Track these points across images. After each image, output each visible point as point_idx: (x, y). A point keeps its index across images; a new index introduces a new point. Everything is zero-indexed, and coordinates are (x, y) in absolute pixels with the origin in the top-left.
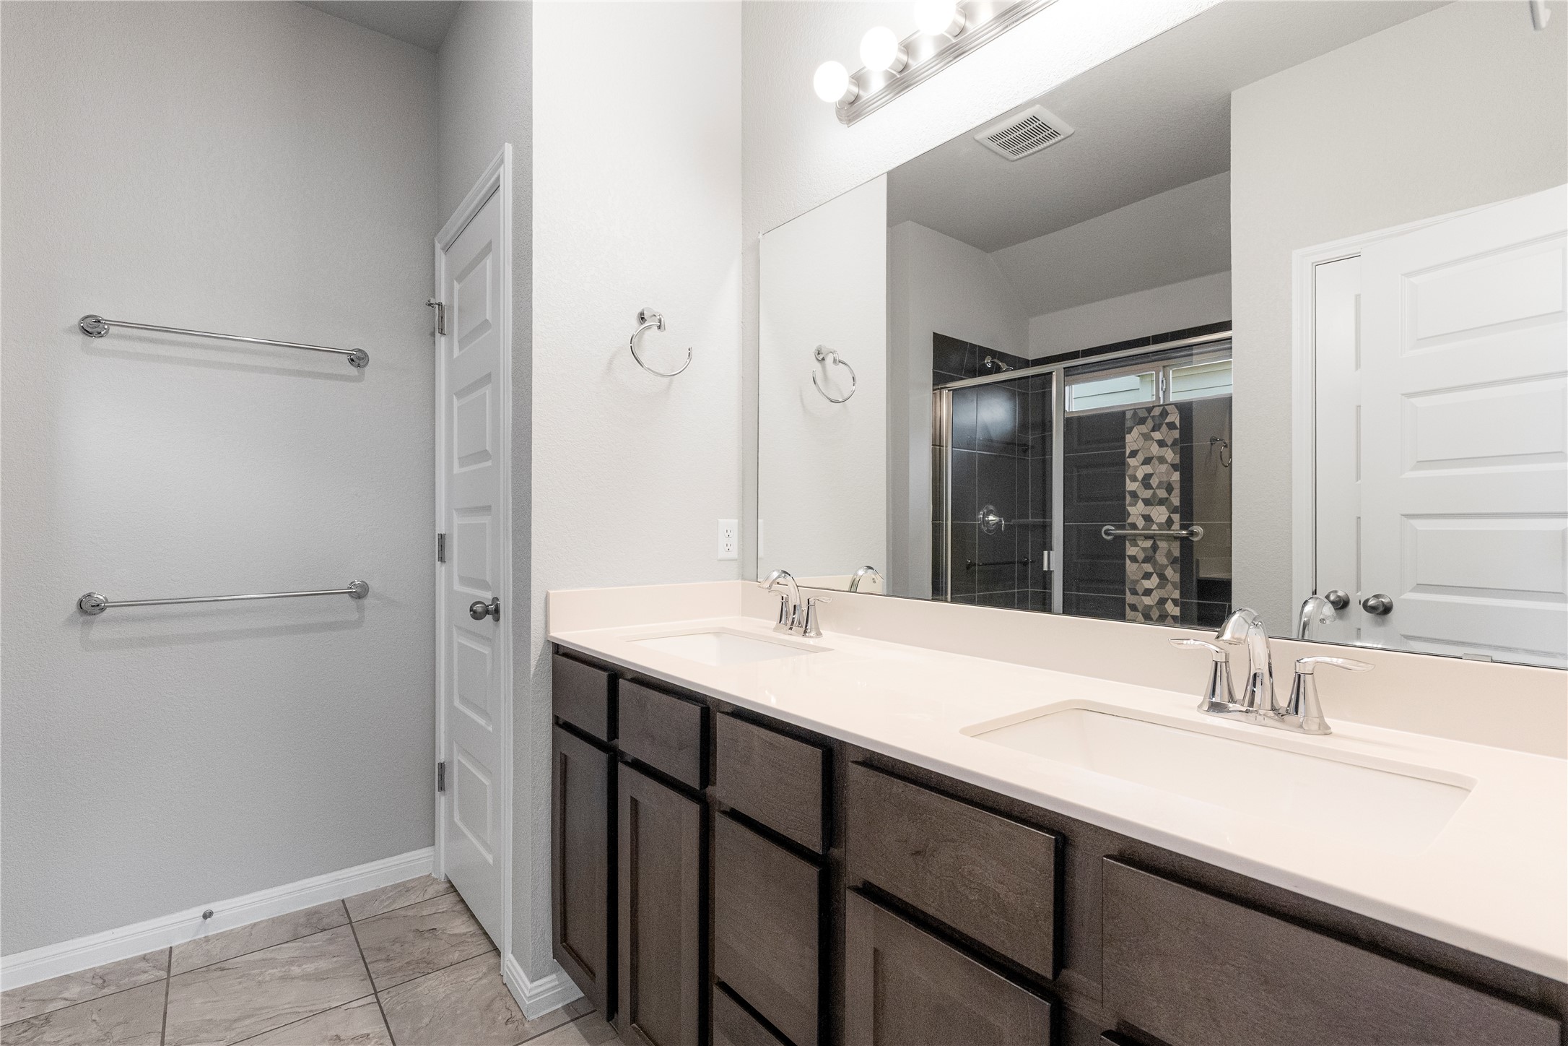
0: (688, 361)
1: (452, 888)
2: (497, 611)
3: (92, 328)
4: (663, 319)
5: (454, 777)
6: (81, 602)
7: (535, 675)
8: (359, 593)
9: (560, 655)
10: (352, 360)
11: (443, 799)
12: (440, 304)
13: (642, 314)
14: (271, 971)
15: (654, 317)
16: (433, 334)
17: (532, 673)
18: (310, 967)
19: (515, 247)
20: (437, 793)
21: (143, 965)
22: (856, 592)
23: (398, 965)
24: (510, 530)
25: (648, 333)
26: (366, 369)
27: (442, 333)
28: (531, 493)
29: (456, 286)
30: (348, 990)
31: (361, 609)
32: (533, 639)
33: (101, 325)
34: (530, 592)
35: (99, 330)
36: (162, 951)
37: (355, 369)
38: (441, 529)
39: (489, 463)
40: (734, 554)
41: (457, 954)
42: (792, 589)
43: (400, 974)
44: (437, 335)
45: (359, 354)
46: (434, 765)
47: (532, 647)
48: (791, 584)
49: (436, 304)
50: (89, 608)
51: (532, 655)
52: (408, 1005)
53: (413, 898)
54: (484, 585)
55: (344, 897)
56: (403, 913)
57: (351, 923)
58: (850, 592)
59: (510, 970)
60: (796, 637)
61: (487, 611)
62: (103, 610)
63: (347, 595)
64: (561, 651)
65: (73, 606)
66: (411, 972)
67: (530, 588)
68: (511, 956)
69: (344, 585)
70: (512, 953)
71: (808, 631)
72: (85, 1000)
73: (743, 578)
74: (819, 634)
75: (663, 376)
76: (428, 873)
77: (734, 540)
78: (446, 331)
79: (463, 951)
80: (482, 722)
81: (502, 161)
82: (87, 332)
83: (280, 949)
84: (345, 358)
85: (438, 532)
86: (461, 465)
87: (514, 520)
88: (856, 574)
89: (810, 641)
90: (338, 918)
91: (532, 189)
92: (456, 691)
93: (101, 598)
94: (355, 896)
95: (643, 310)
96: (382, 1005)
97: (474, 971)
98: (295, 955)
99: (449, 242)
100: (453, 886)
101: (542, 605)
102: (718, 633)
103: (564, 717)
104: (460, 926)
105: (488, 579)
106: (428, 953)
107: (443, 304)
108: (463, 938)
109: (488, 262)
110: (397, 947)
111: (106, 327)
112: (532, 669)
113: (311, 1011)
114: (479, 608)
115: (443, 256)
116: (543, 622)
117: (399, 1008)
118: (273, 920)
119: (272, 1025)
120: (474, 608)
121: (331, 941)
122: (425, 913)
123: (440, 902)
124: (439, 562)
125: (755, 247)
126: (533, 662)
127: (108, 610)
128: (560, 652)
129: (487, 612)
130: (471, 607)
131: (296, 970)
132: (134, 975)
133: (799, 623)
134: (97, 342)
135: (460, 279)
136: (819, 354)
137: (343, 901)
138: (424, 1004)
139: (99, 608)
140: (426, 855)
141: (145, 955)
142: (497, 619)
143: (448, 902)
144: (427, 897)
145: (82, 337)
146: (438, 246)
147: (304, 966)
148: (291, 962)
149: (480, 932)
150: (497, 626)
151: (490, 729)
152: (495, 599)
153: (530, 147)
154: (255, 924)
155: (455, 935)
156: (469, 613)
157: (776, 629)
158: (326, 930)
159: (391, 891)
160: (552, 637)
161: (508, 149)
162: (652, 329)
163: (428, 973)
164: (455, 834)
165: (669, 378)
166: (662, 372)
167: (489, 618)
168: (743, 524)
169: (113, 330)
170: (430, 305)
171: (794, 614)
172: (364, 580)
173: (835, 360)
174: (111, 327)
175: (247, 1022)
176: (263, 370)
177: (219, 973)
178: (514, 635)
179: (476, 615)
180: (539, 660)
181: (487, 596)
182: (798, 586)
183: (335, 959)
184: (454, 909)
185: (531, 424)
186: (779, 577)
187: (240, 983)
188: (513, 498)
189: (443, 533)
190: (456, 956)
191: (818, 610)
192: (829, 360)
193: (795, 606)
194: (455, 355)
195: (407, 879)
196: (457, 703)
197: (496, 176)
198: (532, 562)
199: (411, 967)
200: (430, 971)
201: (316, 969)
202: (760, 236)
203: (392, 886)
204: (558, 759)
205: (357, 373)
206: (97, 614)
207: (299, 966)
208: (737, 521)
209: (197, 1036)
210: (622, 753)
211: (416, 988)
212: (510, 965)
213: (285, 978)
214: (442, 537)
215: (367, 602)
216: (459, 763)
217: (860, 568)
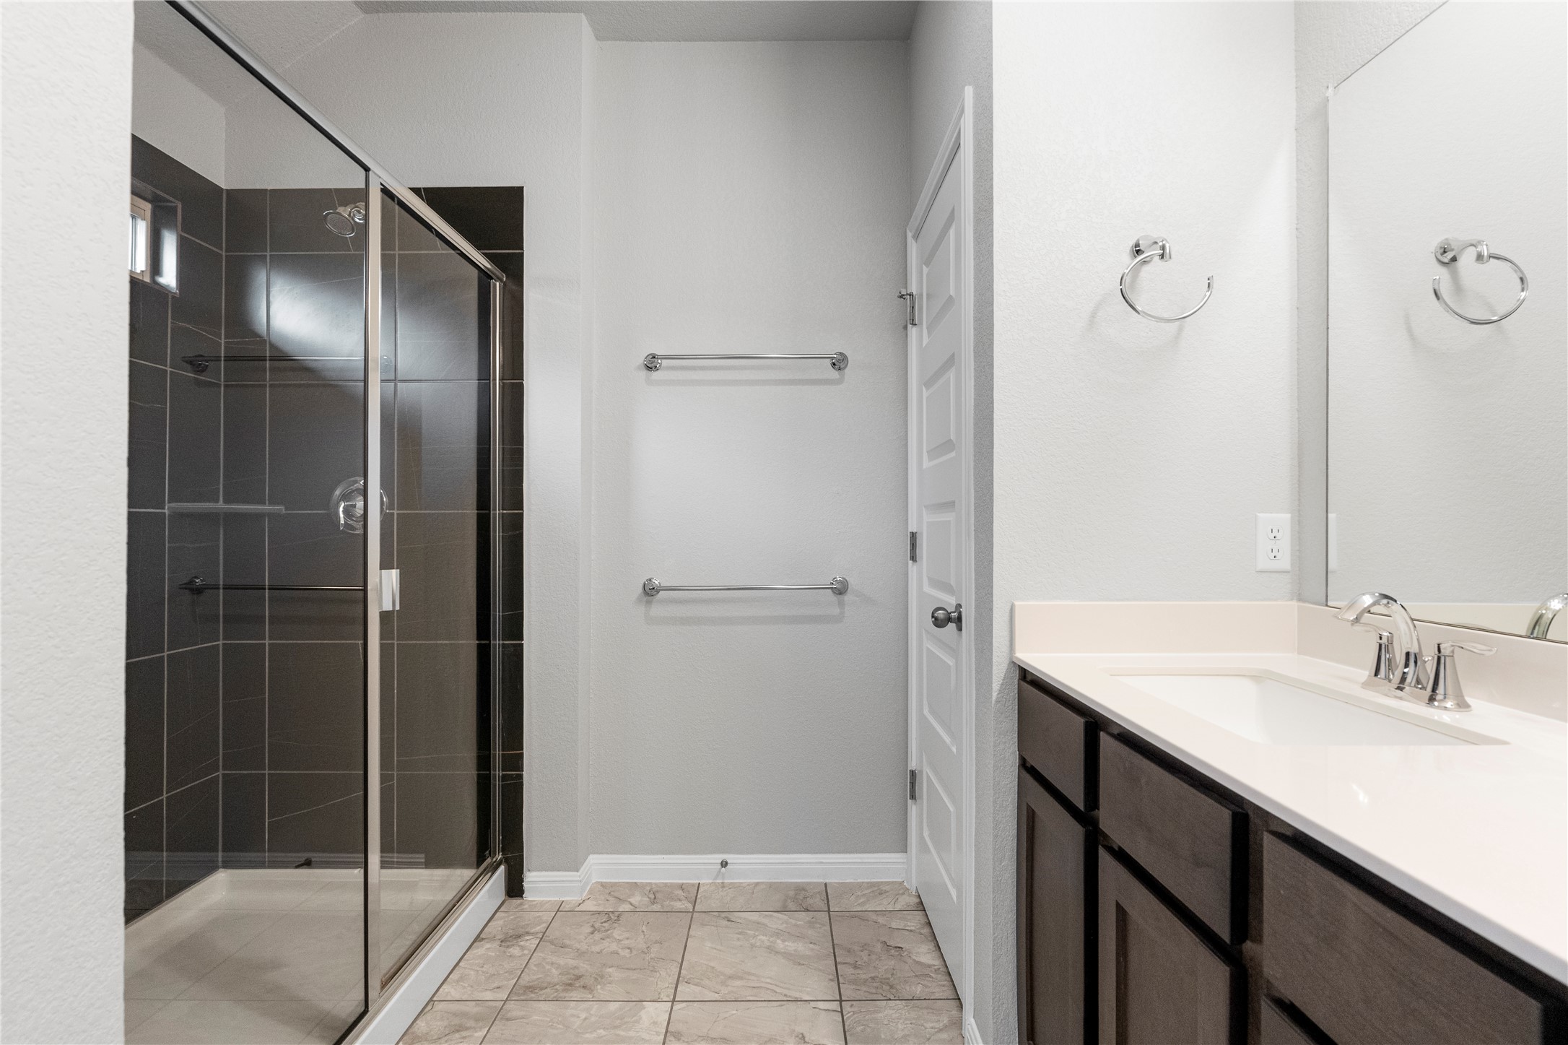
0: (1208, 294)
1: (921, 907)
2: (959, 619)
3: (651, 364)
4: (1167, 246)
5: (923, 788)
6: (644, 585)
7: (997, 702)
8: (840, 590)
9: (1028, 682)
10: (834, 364)
11: (914, 808)
12: (911, 295)
13: (1137, 245)
14: (761, 937)
15: (1155, 245)
16: (905, 328)
17: (994, 699)
18: (791, 946)
19: (976, 201)
20: (910, 801)
21: (679, 892)
22: (1545, 639)
23: (864, 977)
24: (973, 528)
25: (1146, 269)
26: (846, 370)
27: (913, 324)
28: (992, 484)
29: (925, 269)
30: (816, 985)
31: (841, 604)
32: (995, 659)
33: (656, 360)
34: (992, 602)
35: (654, 364)
36: (693, 885)
37: (837, 372)
38: (913, 527)
39: (953, 454)
40: (1285, 562)
41: (919, 988)
42: (1403, 627)
43: (864, 988)
44: (909, 326)
45: (839, 357)
46: (907, 771)
47: (994, 668)
48: (1400, 618)
49: (907, 294)
50: (650, 591)
51: (994, 678)
52: (869, 1030)
53: (885, 904)
54: (947, 588)
55: (827, 881)
56: (874, 917)
57: (829, 911)
58: (1529, 637)
59: (970, 1036)
60: (1412, 705)
61: (947, 619)
62: (658, 592)
63: (830, 590)
64: (1029, 678)
65: (640, 590)
66: (874, 991)
67: (992, 597)
68: (973, 1021)
69: (826, 581)
70: (974, 1017)
71: (1439, 697)
72: (642, 910)
73: (1300, 598)
74: (1462, 705)
75: (1169, 321)
76: (900, 880)
77: (1285, 543)
78: (916, 320)
79: (926, 986)
80: (947, 739)
81: (962, 111)
82: (649, 368)
83: (771, 916)
84: (828, 362)
85: (910, 530)
86: (930, 459)
87: (976, 517)
88: (1544, 605)
89: (1444, 714)
90: (818, 902)
91: (992, 125)
92: (925, 699)
93: (657, 582)
94: (837, 883)
95: (1138, 240)
96: (845, 1018)
97: (935, 1018)
98: (781, 927)
99: (918, 228)
100: (922, 903)
101: (1006, 618)
102: (1259, 677)
103: (1031, 761)
104: (924, 955)
105: (953, 583)
106: (893, 974)
107: (914, 293)
108: (927, 971)
109: (952, 232)
110: (864, 955)
111: (659, 361)
112: (995, 695)
113: (786, 995)
114: (940, 614)
115: (913, 241)
116: (1007, 638)
117: (859, 1029)
118: (771, 885)
119: (755, 996)
120: (936, 615)
121: (811, 924)
122: (894, 925)
123: (909, 917)
124: (911, 562)
125: (1322, 112)
126: (996, 686)
127: (661, 592)
128: (1028, 680)
129: (949, 620)
130: (933, 613)
131: (780, 945)
132: (672, 899)
133: (1418, 682)
134: (655, 375)
135: (927, 263)
136: (1445, 252)
137: (826, 884)
138: (883, 1037)
139: (655, 590)
140: (899, 861)
141: (683, 884)
142: (960, 629)
143: (915, 921)
144: (898, 907)
145: (644, 373)
146: (910, 235)
147: (786, 943)
148: (777, 934)
149: (943, 969)
150: (960, 636)
151: (954, 749)
152: (959, 606)
153: (991, 76)
154: (757, 884)
155: (918, 963)
156: (931, 620)
157: (1366, 685)
158: (808, 911)
159: (866, 889)
160: (1017, 658)
161: (969, 92)
162: (1152, 263)
163: (890, 1000)
164: (923, 848)
165: (1177, 323)
166: (1166, 315)
167: (952, 626)
168: (1299, 521)
169: (665, 362)
170: (901, 296)
171: (1407, 665)
172: (844, 577)
173: (1480, 257)
174: (663, 361)
175: (738, 983)
177: (725, 923)
178: (976, 650)
179: (939, 623)
180: (1002, 684)
181: (950, 602)
182: (1413, 620)
183: (812, 946)
184: (922, 931)
185: (992, 403)
186: (1374, 604)
187: (738, 939)
188: (976, 491)
189: (915, 531)
190: (918, 990)
191: (1460, 665)
192: (1466, 260)
193: (1408, 654)
194: (925, 343)
195: (882, 880)
196: (926, 712)
197: (958, 129)
198: (994, 566)
199: (875, 985)
200: (892, 997)
201: (795, 950)
202: (1330, 92)
203: (868, 883)
204: (1025, 812)
205: (838, 376)
206: (655, 595)
207: (784, 941)
208: (1288, 516)
209: (702, 980)
210: (1106, 836)
211: (875, 1012)
212: (970, 1030)
213: (771, 949)
214: (913, 535)
215: (847, 598)
216: (928, 776)
217: (1553, 597)
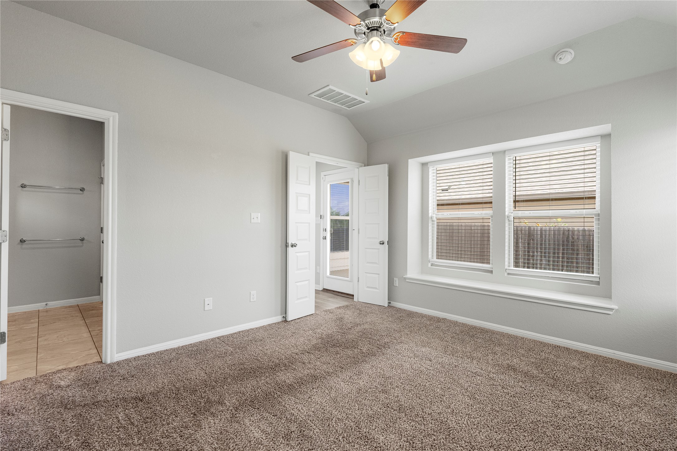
3: (23, 186)
6: (21, 240)
8: (82, 240)
11: (102, 284)
12: (102, 178)
20: (100, 283)
26: (84, 192)
31: (83, 243)
33: (25, 186)
36: (37, 310)
38: (102, 226)
44: (101, 184)
45: (82, 189)
50: (22, 241)
55: (79, 304)
62: (25, 242)
63: (80, 240)
65: (19, 241)
69: (79, 238)
78: (103, 183)
84: (79, 190)
93: (25, 239)
124: (101, 233)
134: (24, 189)
139: (25, 241)
140: (98, 297)
141: (34, 310)
145: (21, 188)
169: (28, 187)
170: (100, 178)
172: (83, 237)
176: (60, 193)
205: (82, 193)
214: (102, 228)
215: (84, 242)
